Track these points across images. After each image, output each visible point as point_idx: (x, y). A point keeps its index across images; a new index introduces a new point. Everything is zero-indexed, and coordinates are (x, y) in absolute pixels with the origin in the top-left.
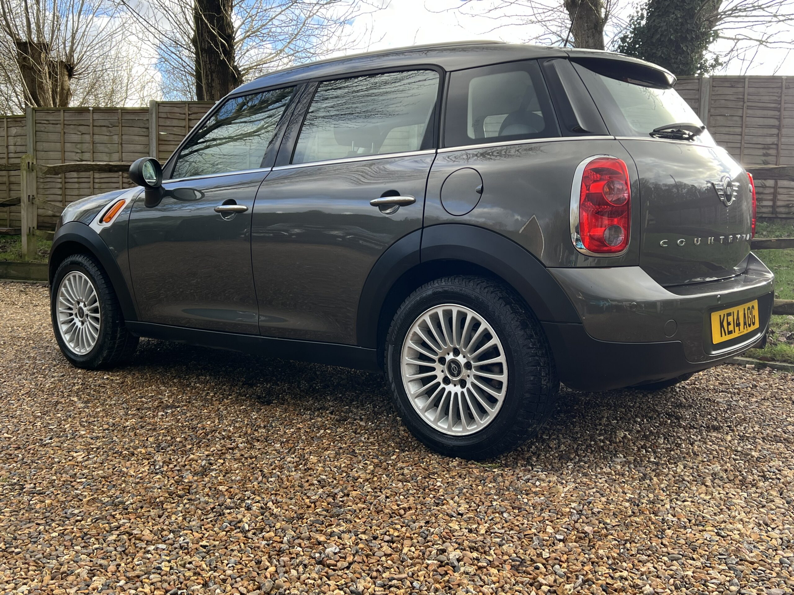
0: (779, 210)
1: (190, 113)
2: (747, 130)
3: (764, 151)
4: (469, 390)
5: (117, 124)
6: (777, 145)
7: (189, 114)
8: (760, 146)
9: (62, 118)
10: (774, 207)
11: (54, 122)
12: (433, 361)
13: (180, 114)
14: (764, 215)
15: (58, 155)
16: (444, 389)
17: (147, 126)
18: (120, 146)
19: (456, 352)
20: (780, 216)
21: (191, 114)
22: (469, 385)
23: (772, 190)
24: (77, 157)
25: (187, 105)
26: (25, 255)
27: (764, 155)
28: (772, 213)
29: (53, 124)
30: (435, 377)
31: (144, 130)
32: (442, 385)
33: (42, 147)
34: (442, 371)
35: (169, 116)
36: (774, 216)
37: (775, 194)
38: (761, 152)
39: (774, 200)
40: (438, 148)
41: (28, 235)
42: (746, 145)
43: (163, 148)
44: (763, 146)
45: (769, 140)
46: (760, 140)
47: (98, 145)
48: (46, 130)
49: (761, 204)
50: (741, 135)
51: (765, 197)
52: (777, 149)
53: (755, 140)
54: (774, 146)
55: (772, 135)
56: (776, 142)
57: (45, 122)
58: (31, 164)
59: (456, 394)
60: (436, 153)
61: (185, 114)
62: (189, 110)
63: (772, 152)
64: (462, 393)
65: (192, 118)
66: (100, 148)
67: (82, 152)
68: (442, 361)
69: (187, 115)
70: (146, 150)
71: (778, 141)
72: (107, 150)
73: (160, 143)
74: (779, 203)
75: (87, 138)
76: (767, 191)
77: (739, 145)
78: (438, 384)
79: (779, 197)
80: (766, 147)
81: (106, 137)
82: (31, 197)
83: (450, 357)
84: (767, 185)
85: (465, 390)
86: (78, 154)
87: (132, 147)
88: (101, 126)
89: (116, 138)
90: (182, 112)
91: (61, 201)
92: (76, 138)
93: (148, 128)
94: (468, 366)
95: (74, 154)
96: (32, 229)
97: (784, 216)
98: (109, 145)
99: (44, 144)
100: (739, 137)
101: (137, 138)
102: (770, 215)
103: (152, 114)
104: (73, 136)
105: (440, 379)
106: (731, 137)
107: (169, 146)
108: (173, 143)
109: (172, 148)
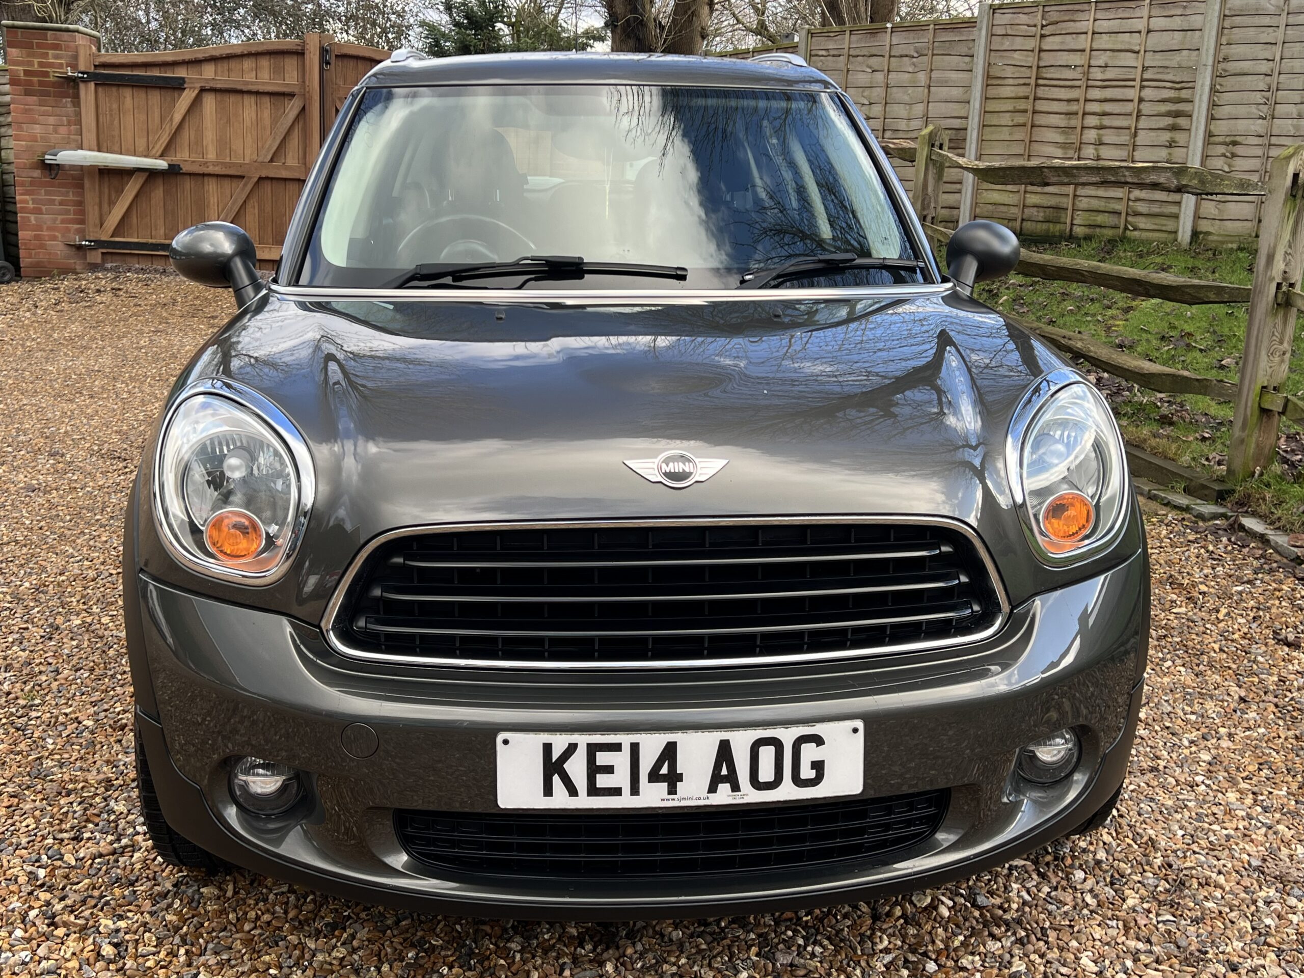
1: (1044, 23)
5: (926, 52)
7: (1043, 26)
9: (846, 46)
11: (835, 52)
13: (1028, 26)
17: (970, 53)
18: (926, 90)
21: (1046, 26)
25: (1041, 8)
29: (834, 56)
31: (967, 59)
35: (1010, 32)
43: (992, 92)
47: (894, 90)
57: (824, 53)
61: (1035, 26)
62: (1043, 18)
65: (1047, 33)
66: (897, 94)
67: (871, 104)
69: (1039, 27)
70: (965, 97)
72: (906, 98)
73: (989, 82)
75: (880, 77)
81: (907, 75)
86: (864, 108)
87: (945, 93)
88: (901, 56)
89: (922, 77)
90: (1032, 23)
92: (862, 78)
93: (972, 56)
98: (910, 90)
101: (954, 75)
103: (980, 29)
104: (860, 75)
107: (1003, 88)
108: (1011, 81)
109: (1007, 91)
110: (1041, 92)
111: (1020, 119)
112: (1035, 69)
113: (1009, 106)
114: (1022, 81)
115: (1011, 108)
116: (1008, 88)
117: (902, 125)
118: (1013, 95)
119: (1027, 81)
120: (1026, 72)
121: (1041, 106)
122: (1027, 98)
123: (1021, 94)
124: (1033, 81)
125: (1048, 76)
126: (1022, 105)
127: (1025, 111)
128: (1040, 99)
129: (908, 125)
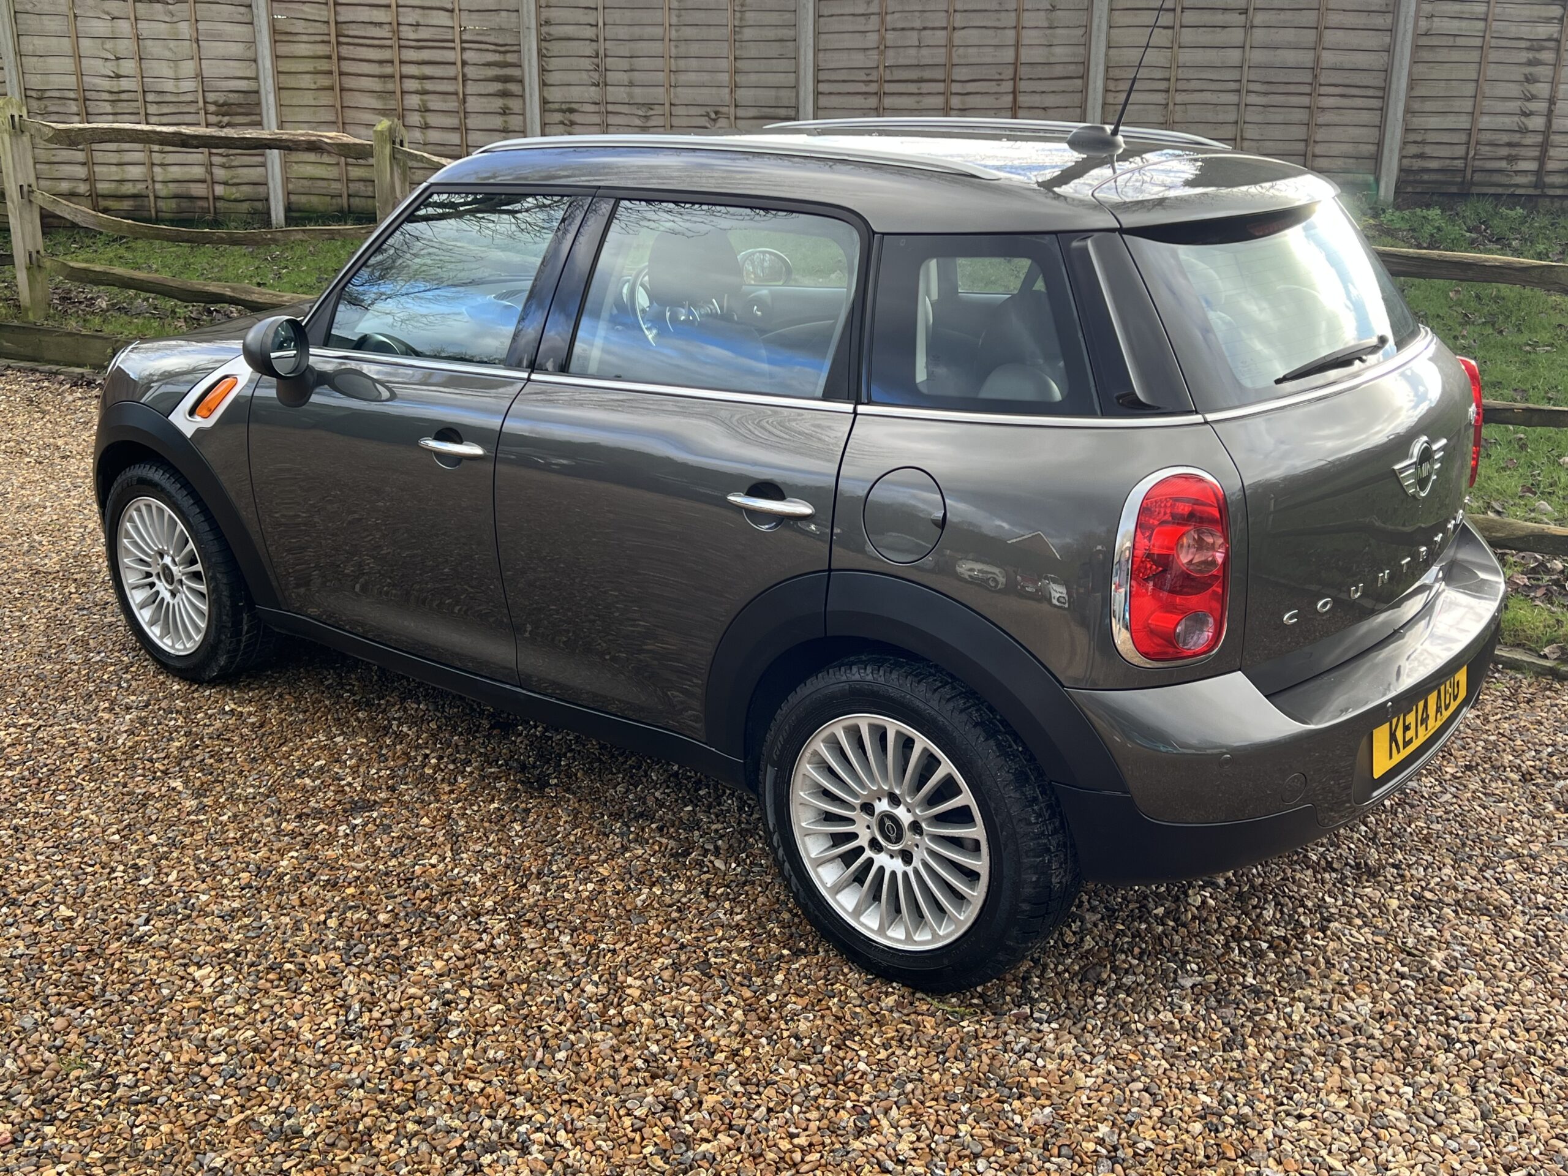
0: (1549, 179)
2: (1498, 10)
3: (1531, 55)
4: (916, 872)
6: (1558, 41)
8: (1523, 44)
10: (1539, 172)
12: (852, 808)
14: (1519, 191)
15: (68, 64)
16: (870, 862)
18: (195, 45)
19: (895, 800)
20: (1551, 192)
22: (916, 862)
23: (1539, 139)
24: (108, 69)
26: (27, 310)
27: (1530, 63)
28: (1536, 187)
30: (854, 836)
31: (242, 9)
32: (868, 853)
33: (31, 47)
34: (868, 827)
36: (1538, 192)
37: (1544, 147)
38: (1524, 56)
39: (1542, 159)
40: (858, 402)
41: (28, 269)
42: (1494, 42)
43: (283, 49)
44: (1528, 44)
45: (1543, 31)
46: (1525, 31)
47: (149, 43)
48: (37, 10)
49: (1515, 168)
50: (1486, 20)
51: (1523, 152)
52: (1558, 51)
53: (1514, 30)
54: (1552, 44)
55: (1548, 20)
56: (1555, 36)
58: (17, 118)
59: (893, 874)
60: (855, 413)
63: (1548, 56)
64: (905, 875)
66: (154, 48)
67: (118, 59)
68: (868, 808)
70: (250, 54)
71: (1561, 32)
72: (168, 54)
73: (277, 38)
74: (1551, 166)
75: (124, 27)
76: (1530, 140)
77: (1478, 42)
78: (860, 850)
79: (1552, 152)
80: (1536, 45)
81: (163, 25)
82: (25, 188)
83: (882, 806)
84: (1531, 127)
85: (910, 870)
86: (108, 64)
87: (220, 48)
88: (151, 2)
89: (185, 28)
91: (84, 164)
92: (101, 27)
93: (250, 6)
94: (916, 827)
95: (100, 62)
96: (34, 255)
97: (1559, 192)
98: (172, 44)
99: (37, 41)
100: (1481, 25)
101: (228, 27)
102: (1531, 191)
104: (95, 23)
105: (863, 841)
106: (1464, 24)
107: (296, 46)
108: (305, 38)
109: (302, 49)
110: (345, 51)
111: (325, 81)
112: (333, 25)
113: (308, 66)
114: (319, 38)
115: (310, 68)
116: (303, 46)
117: (169, 86)
118: (311, 54)
119: (326, 38)
120: (323, 28)
121: (347, 67)
122: (329, 57)
123: (321, 53)
124: (333, 39)
125: (351, 33)
126: (324, 65)
127: (330, 73)
128: (345, 59)
129: (177, 86)
